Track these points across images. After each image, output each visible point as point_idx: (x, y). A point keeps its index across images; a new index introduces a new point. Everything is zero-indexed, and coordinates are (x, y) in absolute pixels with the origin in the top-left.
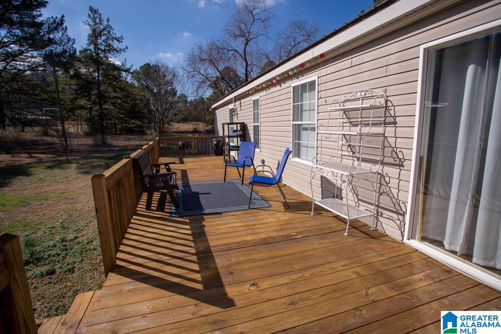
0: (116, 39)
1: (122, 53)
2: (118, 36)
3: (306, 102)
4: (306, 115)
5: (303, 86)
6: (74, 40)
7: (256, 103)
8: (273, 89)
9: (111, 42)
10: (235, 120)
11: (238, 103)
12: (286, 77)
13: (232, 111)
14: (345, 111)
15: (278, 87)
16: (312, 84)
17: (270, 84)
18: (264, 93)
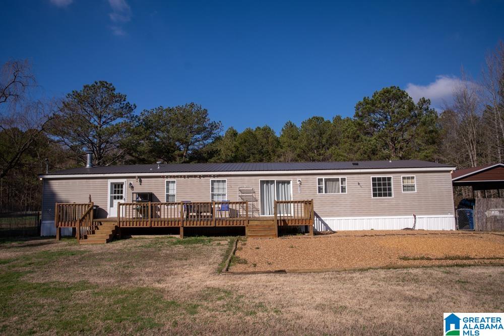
12: (204, 176)
14: (240, 190)
17: (192, 176)
18: (182, 179)
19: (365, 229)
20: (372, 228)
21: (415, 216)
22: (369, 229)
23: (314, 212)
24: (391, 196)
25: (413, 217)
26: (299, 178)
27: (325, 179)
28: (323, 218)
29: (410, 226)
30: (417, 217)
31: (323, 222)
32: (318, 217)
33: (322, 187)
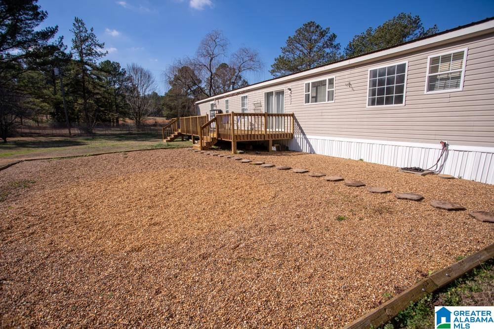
0: (99, 45)
1: (103, 56)
2: (100, 42)
3: (245, 102)
4: (245, 105)
5: (244, 97)
6: (66, 46)
7: (227, 101)
8: (234, 96)
9: (93, 47)
10: (215, 108)
11: (217, 101)
12: (238, 94)
13: (212, 105)
14: (254, 104)
15: (236, 96)
16: (247, 96)
17: (233, 95)
18: (231, 97)
19: (352, 158)
20: (362, 158)
21: (445, 145)
22: (357, 159)
23: (300, 128)
24: (401, 102)
25: (440, 146)
26: (289, 85)
27: (313, 83)
28: (308, 137)
29: (428, 164)
30: (450, 147)
31: (308, 142)
32: (304, 134)
33: (309, 94)
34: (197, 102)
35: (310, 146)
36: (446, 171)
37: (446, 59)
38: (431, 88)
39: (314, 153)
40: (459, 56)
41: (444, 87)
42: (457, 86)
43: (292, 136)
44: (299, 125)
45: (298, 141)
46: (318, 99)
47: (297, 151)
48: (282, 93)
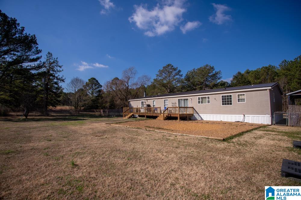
0: (59, 66)
7: (154, 101)
9: (56, 67)
12: (162, 98)
13: (143, 102)
14: (172, 103)
15: (160, 99)
16: (167, 100)
18: (157, 100)
19: (218, 120)
20: (221, 120)
21: (244, 115)
23: (196, 112)
24: (232, 104)
25: (243, 115)
26: (191, 97)
27: (201, 97)
28: (200, 115)
29: (241, 120)
30: (245, 115)
31: (200, 116)
32: (198, 114)
33: (200, 101)
34: (130, 100)
35: (201, 117)
36: (245, 121)
37: (241, 95)
38: (239, 101)
39: (203, 120)
40: (244, 95)
41: (242, 101)
42: (244, 101)
43: (193, 115)
44: (195, 110)
45: (196, 116)
46: (203, 102)
47: (195, 119)
48: (187, 99)
